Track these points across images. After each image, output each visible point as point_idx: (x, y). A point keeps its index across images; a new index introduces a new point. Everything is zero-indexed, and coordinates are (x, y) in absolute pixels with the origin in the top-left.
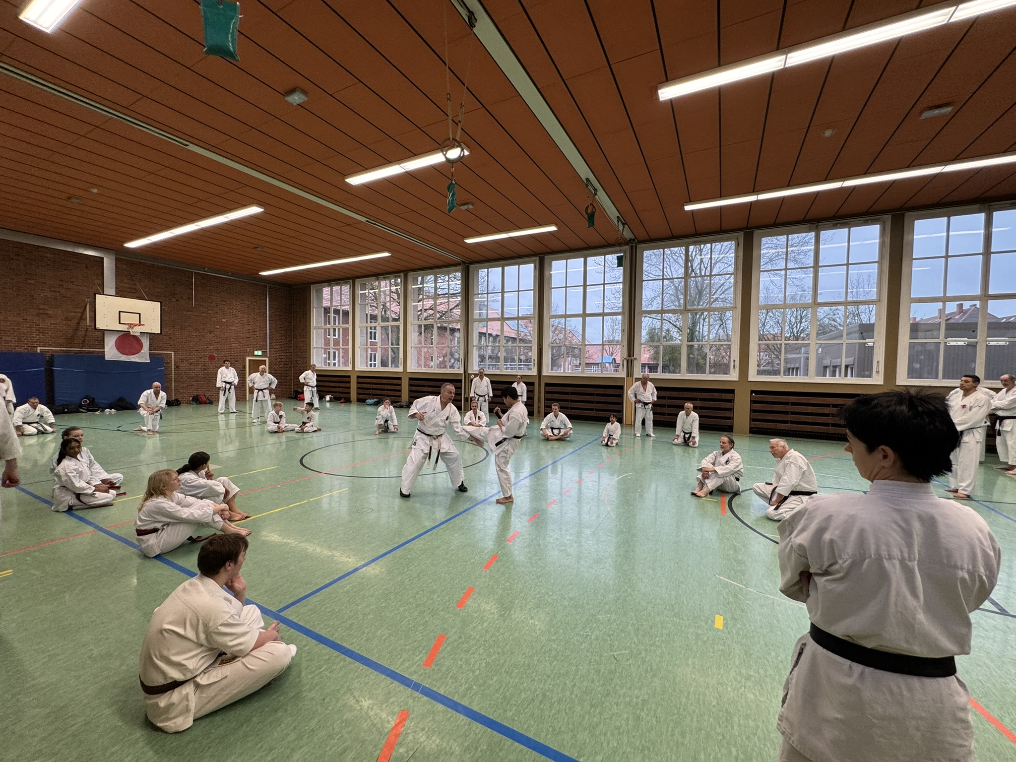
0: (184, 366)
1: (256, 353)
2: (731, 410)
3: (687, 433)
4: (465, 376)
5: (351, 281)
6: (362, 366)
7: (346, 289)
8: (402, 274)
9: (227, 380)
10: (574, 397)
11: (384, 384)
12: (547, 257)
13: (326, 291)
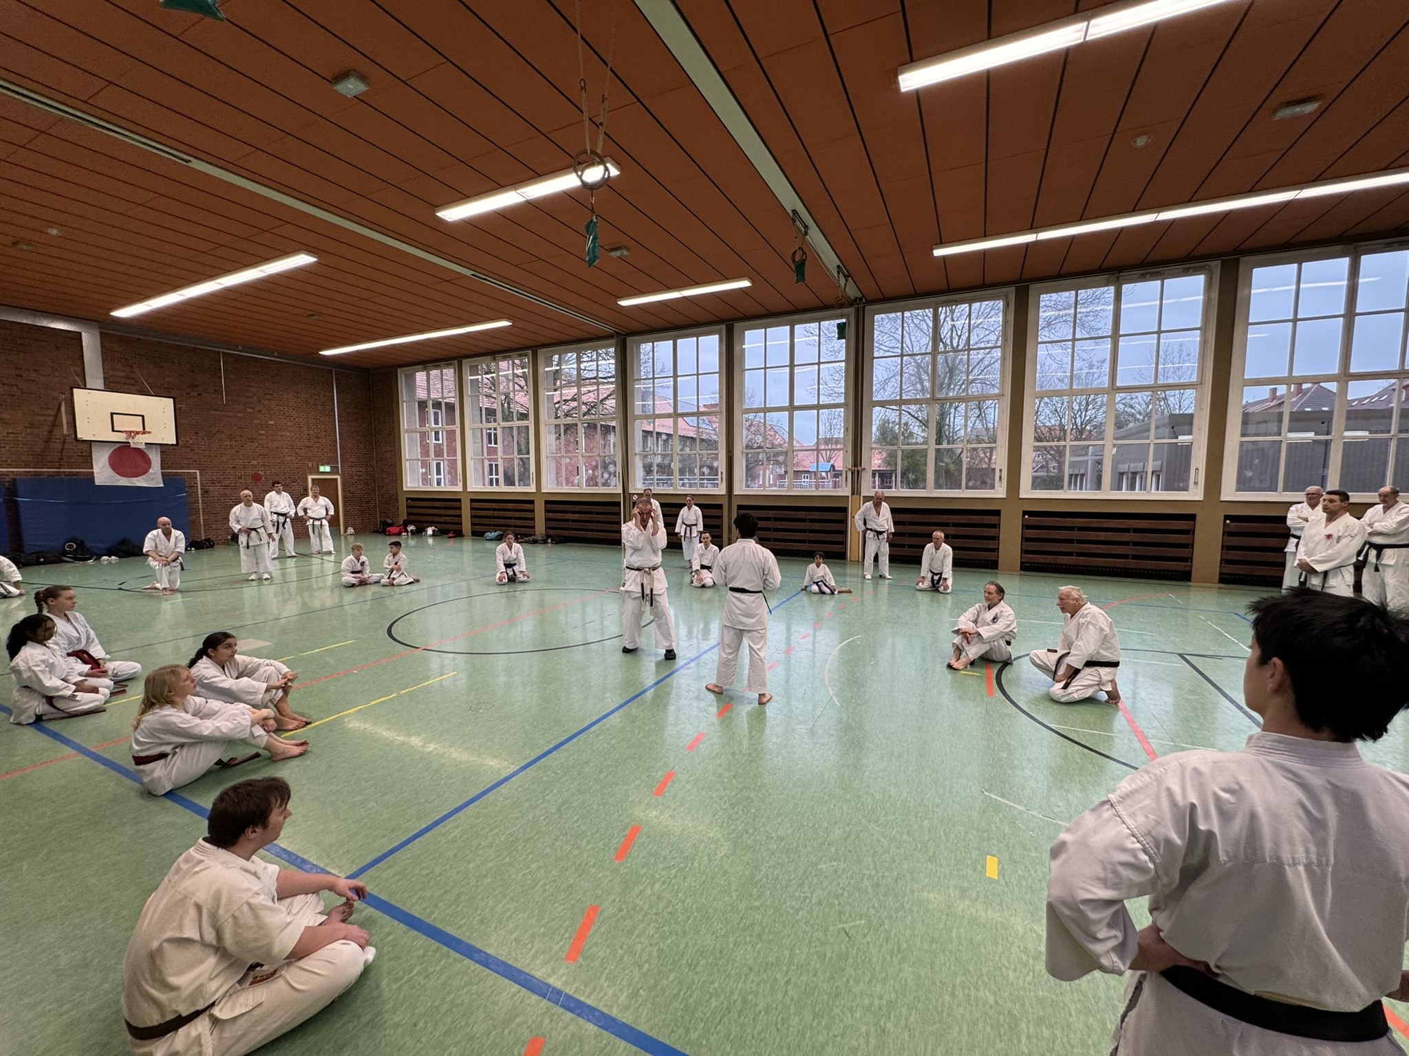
0: (215, 490)
1: (322, 469)
2: (996, 538)
3: (937, 574)
4: (624, 497)
5: (456, 362)
6: (477, 485)
7: (449, 373)
8: (530, 352)
9: (279, 510)
10: (779, 525)
11: (510, 510)
12: (737, 325)
13: (420, 377)
